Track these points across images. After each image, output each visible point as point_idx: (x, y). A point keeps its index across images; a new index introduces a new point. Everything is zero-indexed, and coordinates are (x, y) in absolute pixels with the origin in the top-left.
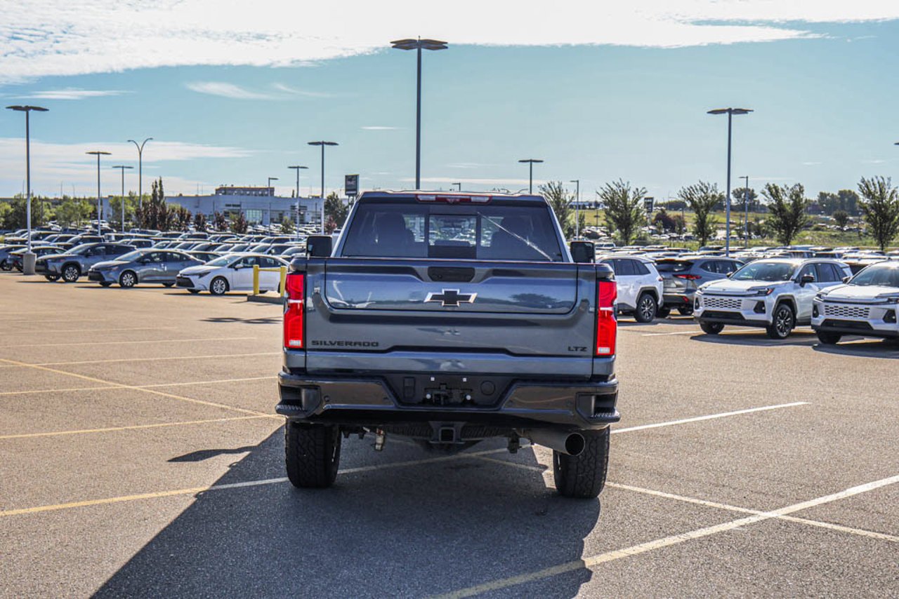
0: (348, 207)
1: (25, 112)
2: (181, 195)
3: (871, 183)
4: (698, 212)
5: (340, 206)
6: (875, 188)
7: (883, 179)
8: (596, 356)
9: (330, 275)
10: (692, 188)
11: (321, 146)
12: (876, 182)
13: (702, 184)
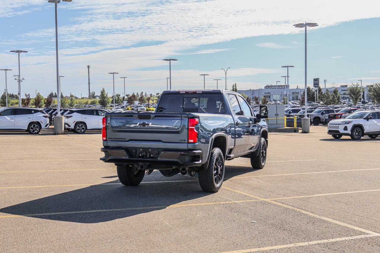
0: (315, 92)
1: (169, 61)
2: (250, 89)
5: (311, 92)
8: (189, 143)
11: (287, 68)
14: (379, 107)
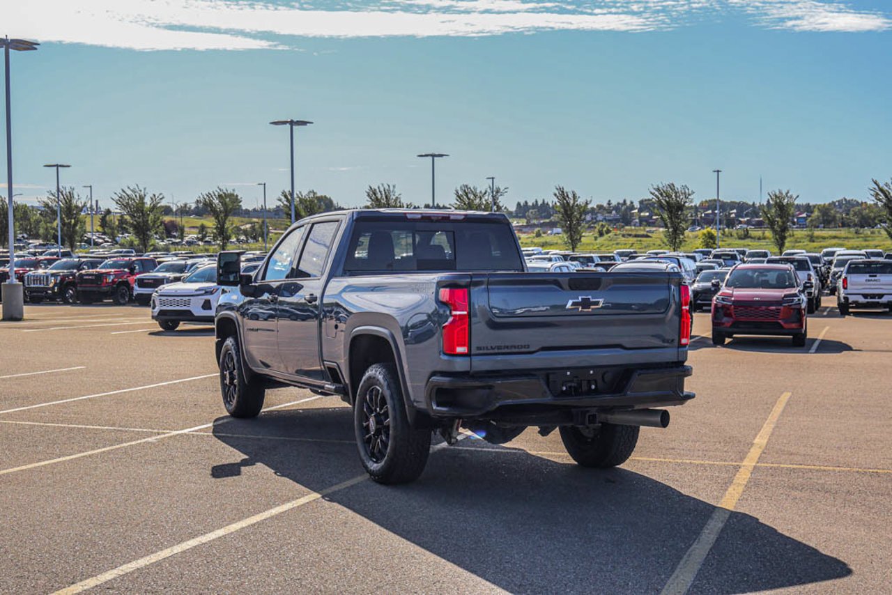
3: (378, 191)
4: (217, 218)
6: (381, 194)
7: (389, 186)
9: (492, 289)
10: (210, 194)
12: (382, 189)
13: (220, 190)
14: (1, 254)
